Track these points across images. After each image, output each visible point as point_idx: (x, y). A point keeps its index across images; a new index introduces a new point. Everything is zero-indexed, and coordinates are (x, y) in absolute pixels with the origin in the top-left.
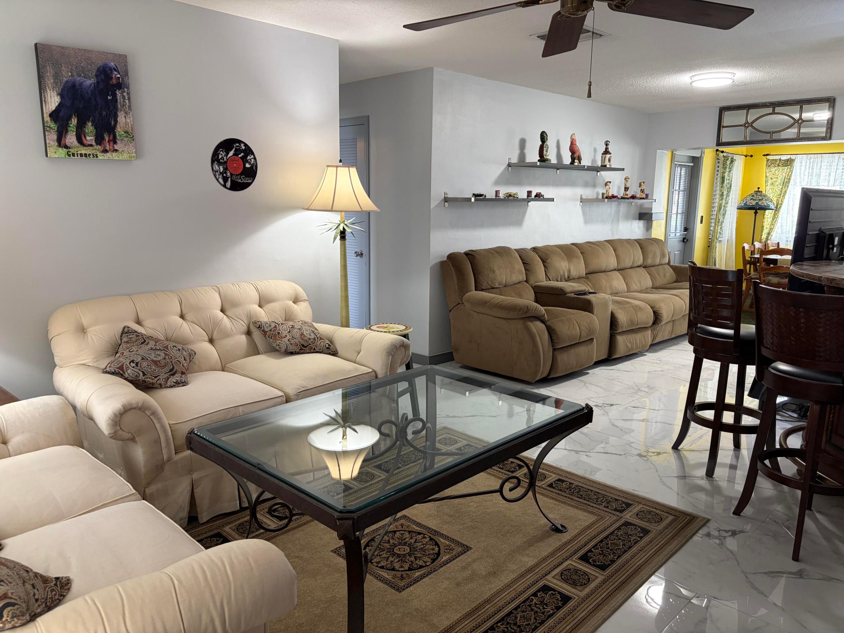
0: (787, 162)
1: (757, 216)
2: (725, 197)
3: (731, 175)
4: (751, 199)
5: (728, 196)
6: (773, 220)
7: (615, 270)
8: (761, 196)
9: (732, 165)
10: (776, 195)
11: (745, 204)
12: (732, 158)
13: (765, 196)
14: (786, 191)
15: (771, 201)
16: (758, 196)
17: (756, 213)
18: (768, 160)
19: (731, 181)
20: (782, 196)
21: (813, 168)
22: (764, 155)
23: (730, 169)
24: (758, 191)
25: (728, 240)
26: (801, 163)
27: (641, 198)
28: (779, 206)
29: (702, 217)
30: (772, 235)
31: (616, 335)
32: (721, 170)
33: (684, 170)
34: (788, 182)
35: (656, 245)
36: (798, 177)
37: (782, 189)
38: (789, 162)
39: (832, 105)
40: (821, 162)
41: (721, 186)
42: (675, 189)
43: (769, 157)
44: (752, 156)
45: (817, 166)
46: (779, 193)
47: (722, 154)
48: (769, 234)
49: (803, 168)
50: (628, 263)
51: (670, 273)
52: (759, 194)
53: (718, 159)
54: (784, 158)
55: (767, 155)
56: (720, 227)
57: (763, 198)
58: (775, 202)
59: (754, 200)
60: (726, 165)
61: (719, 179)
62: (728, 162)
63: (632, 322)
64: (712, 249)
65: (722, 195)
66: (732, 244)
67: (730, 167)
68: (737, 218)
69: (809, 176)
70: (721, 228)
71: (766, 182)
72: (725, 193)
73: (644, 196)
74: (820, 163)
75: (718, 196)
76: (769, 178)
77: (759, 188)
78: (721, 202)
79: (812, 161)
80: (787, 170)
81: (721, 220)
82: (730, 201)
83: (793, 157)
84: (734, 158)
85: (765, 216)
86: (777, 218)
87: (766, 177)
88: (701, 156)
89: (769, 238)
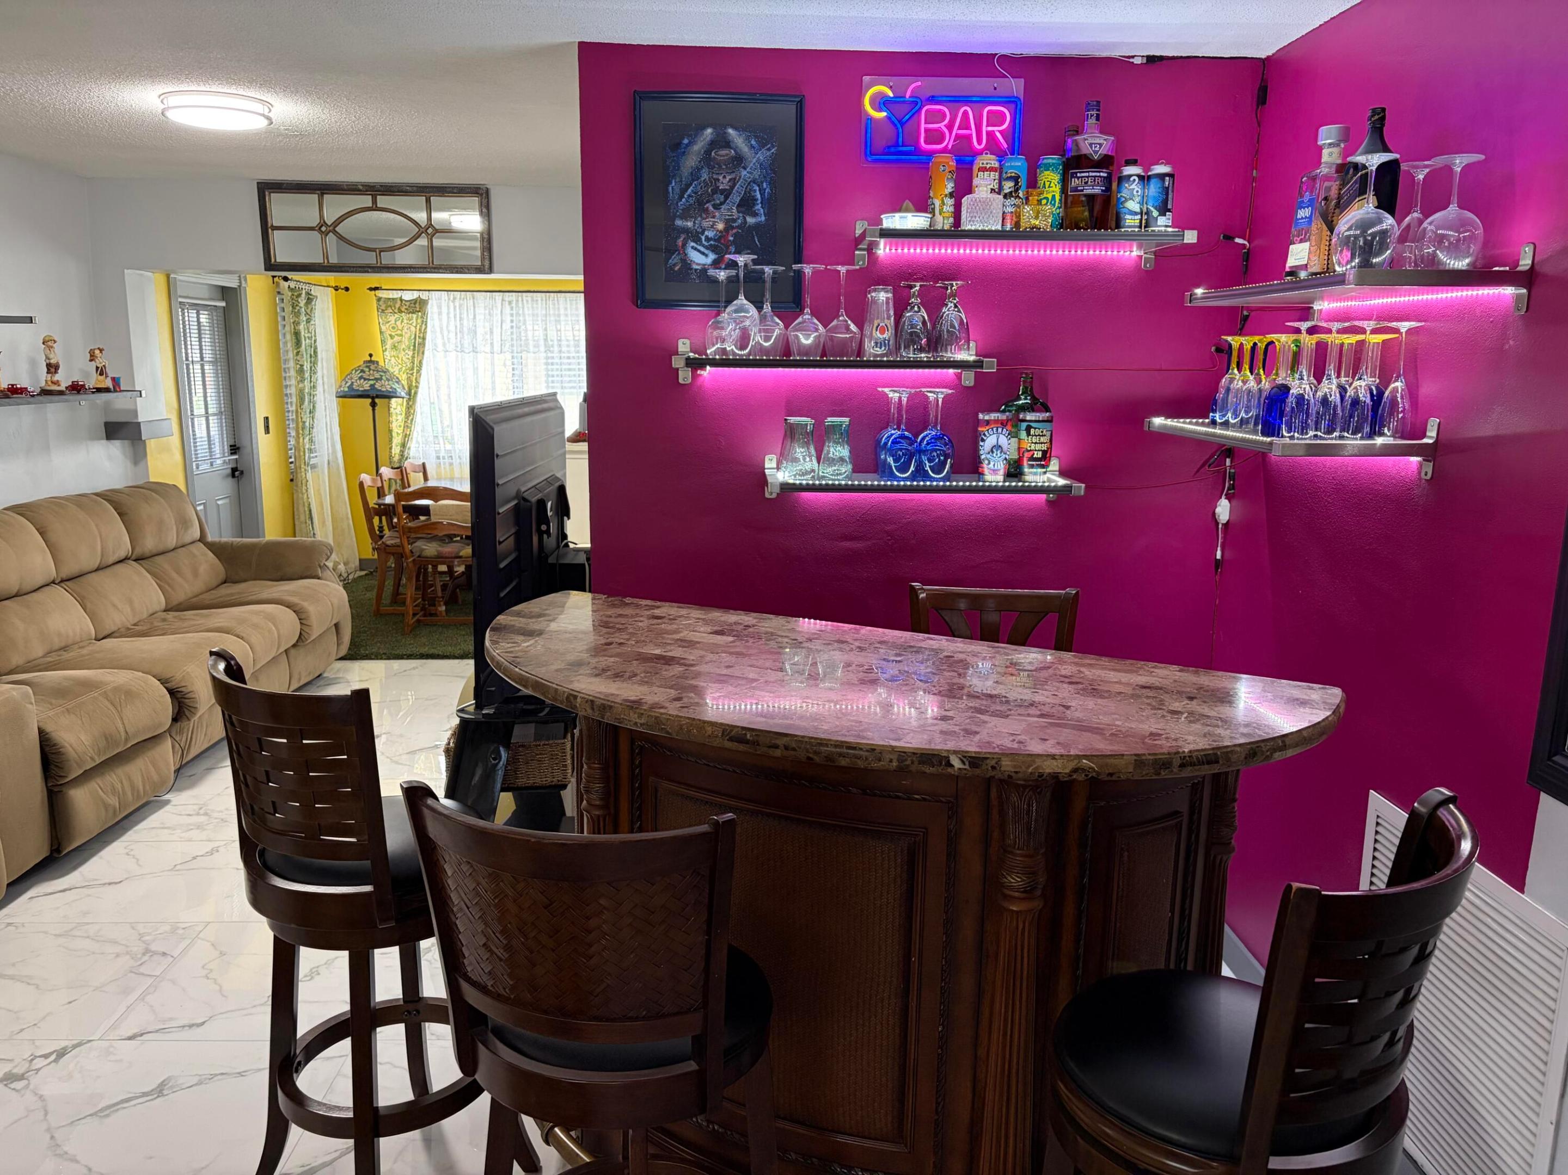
0: (415, 303)
1: (376, 411)
2: (307, 375)
3: (311, 328)
4: (361, 378)
5: (313, 371)
6: (407, 418)
7: (53, 582)
8: (378, 371)
9: (310, 307)
10: (404, 369)
11: (350, 387)
12: (308, 294)
13: (385, 372)
14: (421, 362)
15: (397, 382)
16: (371, 372)
17: (373, 405)
18: (379, 299)
19: (315, 341)
20: (415, 371)
21: (461, 319)
22: (371, 289)
23: (308, 317)
24: (371, 361)
25: (329, 463)
26: (440, 307)
27: (99, 390)
28: (413, 391)
29: (266, 419)
30: (409, 448)
31: (64, 789)
32: (290, 319)
33: (204, 319)
34: (423, 344)
35: (162, 501)
36: (439, 335)
37: (413, 357)
38: (417, 305)
39: (485, 201)
40: (474, 307)
41: (295, 351)
42: (190, 359)
43: (380, 294)
44: (347, 289)
45: (468, 315)
46: (409, 365)
47: (286, 284)
48: (403, 445)
49: (444, 316)
50: (86, 558)
51: (207, 562)
52: (372, 367)
53: (279, 293)
54: (408, 296)
55: (376, 289)
56: (308, 438)
57: (382, 376)
58: (405, 383)
59: (365, 379)
60: (298, 308)
61: (288, 337)
62: (302, 302)
63: (109, 739)
64: (300, 485)
65: (301, 371)
66: (338, 469)
67: (308, 311)
68: (339, 415)
69: (456, 334)
70: (311, 441)
71: (383, 342)
72: (307, 366)
73: (109, 383)
74: (472, 308)
75: (292, 373)
76: (387, 335)
77: (371, 355)
78: (301, 385)
79: (457, 304)
80: (417, 320)
81: (307, 424)
82: (320, 381)
83: (424, 296)
84: (312, 292)
85: (392, 410)
86: (413, 414)
87: (381, 332)
88: (240, 286)
89: (406, 453)
